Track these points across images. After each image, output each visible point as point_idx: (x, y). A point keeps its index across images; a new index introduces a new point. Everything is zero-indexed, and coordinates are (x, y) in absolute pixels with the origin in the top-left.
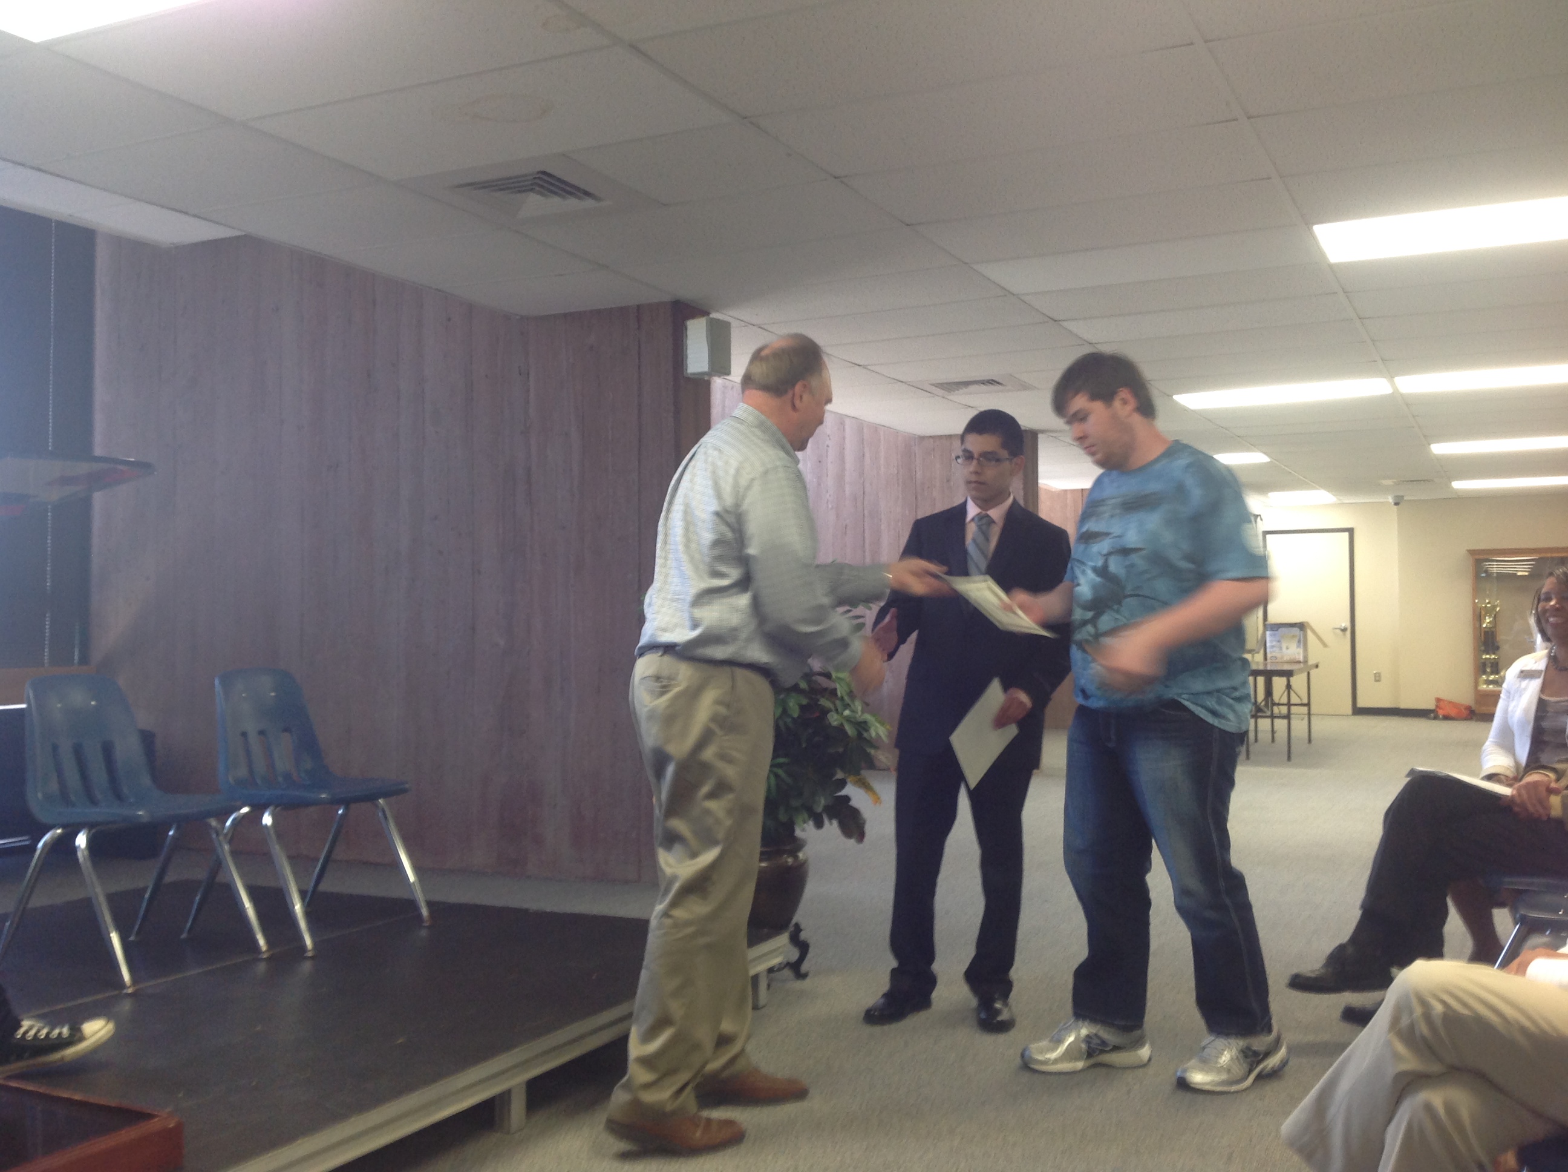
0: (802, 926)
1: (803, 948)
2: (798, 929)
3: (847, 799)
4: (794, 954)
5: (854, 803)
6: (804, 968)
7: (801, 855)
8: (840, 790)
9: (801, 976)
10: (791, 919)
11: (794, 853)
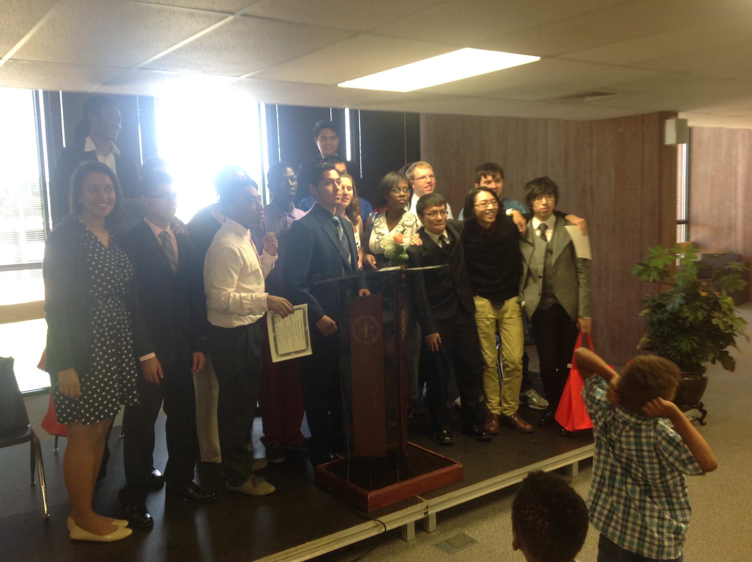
0: (704, 404)
1: (704, 413)
2: (702, 405)
3: (727, 352)
4: (699, 415)
5: (731, 355)
6: (705, 420)
7: (704, 375)
8: (723, 349)
9: (703, 424)
10: (698, 401)
11: (700, 375)
